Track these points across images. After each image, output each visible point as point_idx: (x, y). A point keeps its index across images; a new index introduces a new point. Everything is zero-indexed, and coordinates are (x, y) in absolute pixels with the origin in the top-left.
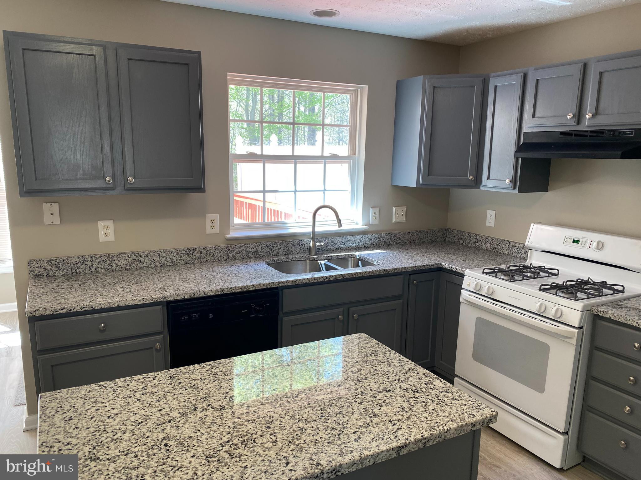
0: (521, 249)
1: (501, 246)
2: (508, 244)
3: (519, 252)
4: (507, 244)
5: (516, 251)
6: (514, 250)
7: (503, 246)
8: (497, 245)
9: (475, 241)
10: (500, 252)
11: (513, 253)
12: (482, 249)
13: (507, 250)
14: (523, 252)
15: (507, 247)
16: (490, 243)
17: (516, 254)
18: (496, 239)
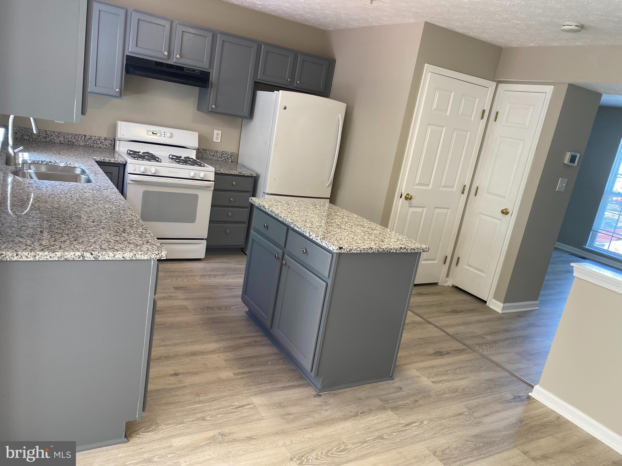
0: (97, 141)
1: (76, 139)
2: (84, 137)
3: (96, 143)
4: (82, 137)
5: (92, 143)
6: (90, 142)
7: (79, 139)
8: (72, 139)
9: (45, 136)
10: (75, 144)
11: (89, 144)
12: (54, 143)
13: (83, 142)
14: (99, 143)
15: (83, 140)
16: (64, 137)
17: (92, 145)
18: (71, 134)
